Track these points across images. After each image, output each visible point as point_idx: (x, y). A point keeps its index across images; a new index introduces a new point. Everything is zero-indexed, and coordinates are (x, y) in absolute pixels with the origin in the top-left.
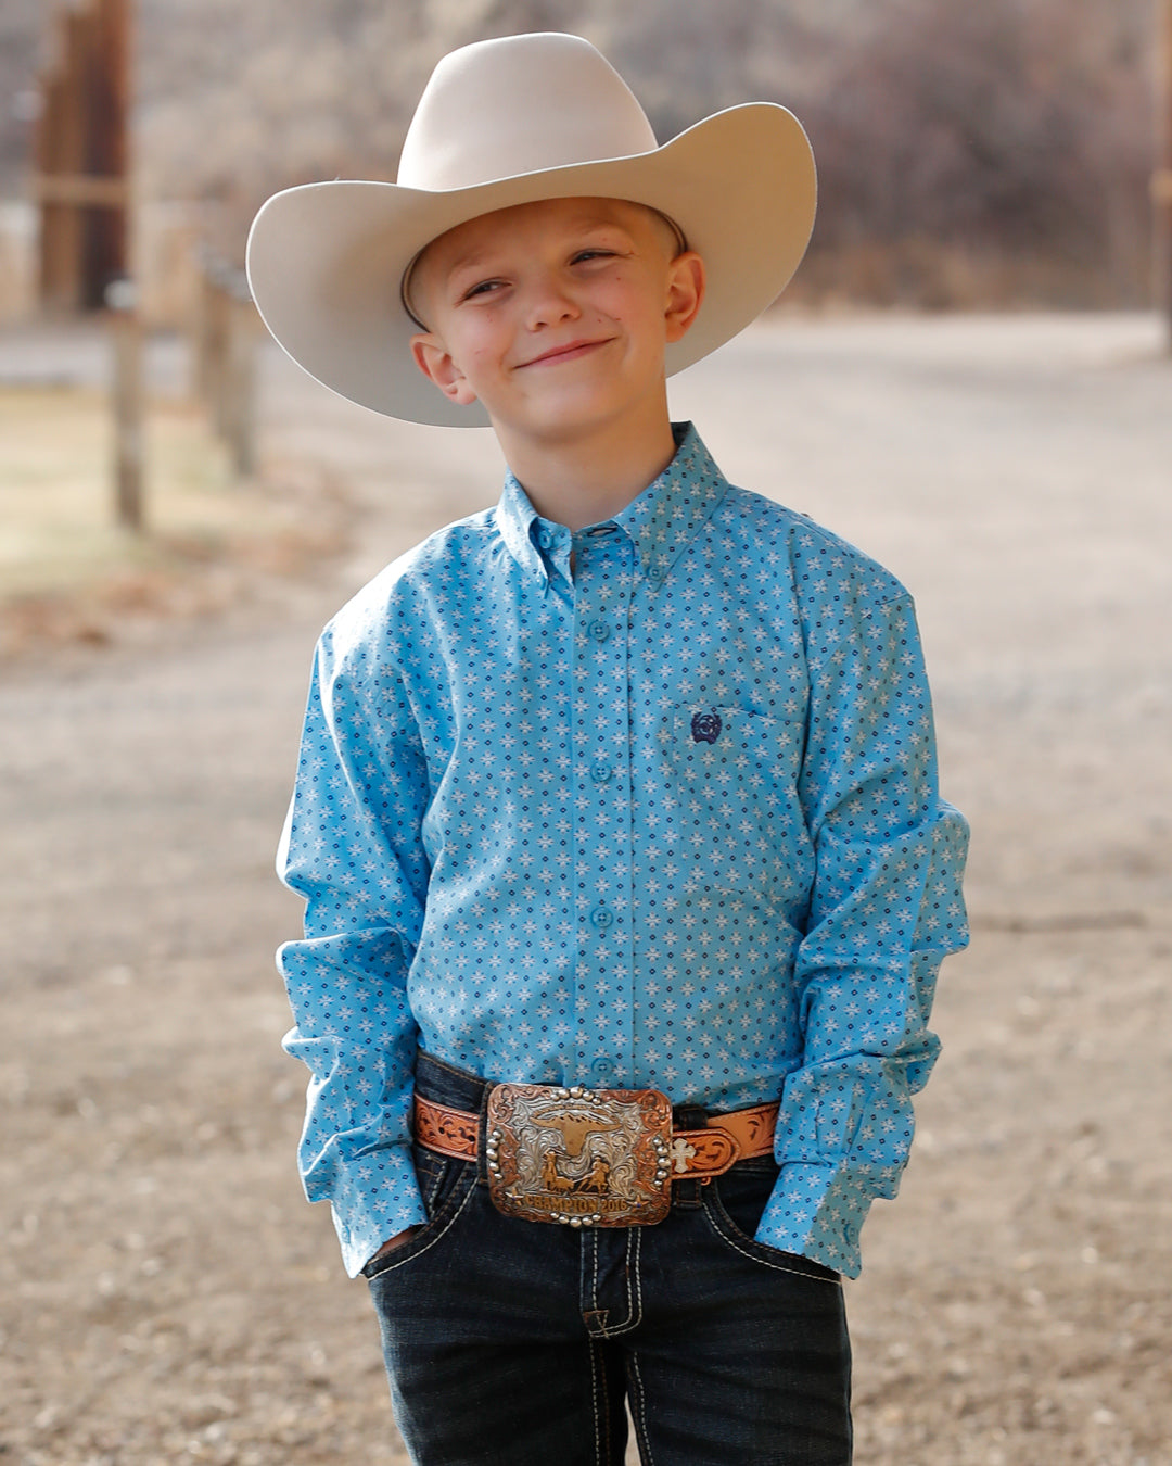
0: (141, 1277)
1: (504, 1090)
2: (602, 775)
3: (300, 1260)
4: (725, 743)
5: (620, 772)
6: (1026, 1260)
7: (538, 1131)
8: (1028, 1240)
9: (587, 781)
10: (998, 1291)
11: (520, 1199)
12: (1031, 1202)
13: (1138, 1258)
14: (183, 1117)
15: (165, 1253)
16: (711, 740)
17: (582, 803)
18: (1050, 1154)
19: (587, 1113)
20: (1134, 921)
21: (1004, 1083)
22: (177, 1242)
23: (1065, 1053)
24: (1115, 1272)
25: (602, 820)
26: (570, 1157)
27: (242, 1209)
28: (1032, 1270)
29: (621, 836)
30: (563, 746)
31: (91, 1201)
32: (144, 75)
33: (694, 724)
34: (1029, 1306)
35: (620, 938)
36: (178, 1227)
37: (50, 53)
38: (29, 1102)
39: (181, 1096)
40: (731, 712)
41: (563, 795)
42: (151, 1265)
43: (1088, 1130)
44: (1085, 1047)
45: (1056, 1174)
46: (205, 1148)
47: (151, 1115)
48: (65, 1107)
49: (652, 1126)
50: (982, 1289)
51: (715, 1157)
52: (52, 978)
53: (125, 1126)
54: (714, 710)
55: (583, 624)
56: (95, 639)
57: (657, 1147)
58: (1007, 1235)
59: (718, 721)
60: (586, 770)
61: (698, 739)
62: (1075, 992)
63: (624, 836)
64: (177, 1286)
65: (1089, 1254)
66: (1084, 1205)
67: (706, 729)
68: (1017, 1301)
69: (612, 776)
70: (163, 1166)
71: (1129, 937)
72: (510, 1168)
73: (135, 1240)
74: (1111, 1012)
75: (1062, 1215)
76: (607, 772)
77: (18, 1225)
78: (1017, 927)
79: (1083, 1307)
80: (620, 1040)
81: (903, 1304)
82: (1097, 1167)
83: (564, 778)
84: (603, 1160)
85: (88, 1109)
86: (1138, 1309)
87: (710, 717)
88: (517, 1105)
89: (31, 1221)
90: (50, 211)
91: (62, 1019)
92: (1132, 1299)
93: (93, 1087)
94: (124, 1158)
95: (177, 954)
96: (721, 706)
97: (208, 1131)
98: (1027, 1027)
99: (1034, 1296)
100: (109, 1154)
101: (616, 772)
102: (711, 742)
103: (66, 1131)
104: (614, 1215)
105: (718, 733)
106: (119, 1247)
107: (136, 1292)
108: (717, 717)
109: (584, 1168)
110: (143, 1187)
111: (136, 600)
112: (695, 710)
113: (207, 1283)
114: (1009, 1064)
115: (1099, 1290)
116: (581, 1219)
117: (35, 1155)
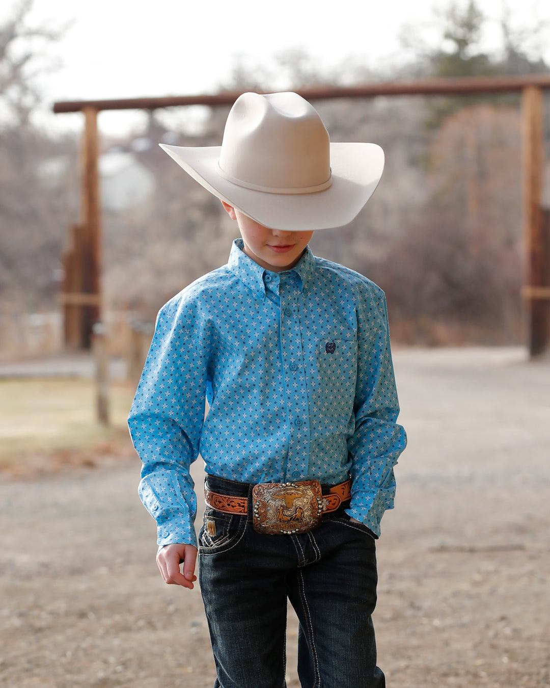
0: (115, 672)
1: (259, 487)
2: (293, 368)
3: (180, 666)
4: (336, 353)
5: (300, 366)
6: (479, 662)
7: (275, 500)
8: (479, 656)
9: (288, 370)
10: (468, 673)
11: (268, 527)
12: (481, 643)
13: (525, 660)
14: (131, 618)
15: (125, 664)
16: (332, 352)
17: (287, 379)
18: (488, 627)
19: (293, 491)
20: (520, 548)
21: (468, 603)
22: (130, 660)
23: (493, 592)
24: (515, 666)
25: (295, 385)
26: (287, 508)
27: (156, 649)
28: (481, 665)
29: (303, 391)
30: (278, 358)
31: (93, 647)
32: (106, 256)
33: (327, 347)
34: (481, 677)
35: (305, 429)
36: (129, 655)
37: (68, 245)
38: (67, 614)
39: (130, 611)
40: (339, 341)
41: (280, 377)
42: (119, 668)
43: (503, 618)
44: (501, 590)
45: (491, 633)
46: (140, 629)
47: (118, 618)
48: (82, 615)
49: (316, 493)
50: (462, 672)
51: (334, 504)
52: (76, 572)
53: (108, 621)
54: (333, 341)
55: (283, 310)
56: (89, 464)
57: (318, 501)
58: (471, 654)
59: (334, 345)
60: (288, 366)
61: (328, 352)
62: (496, 572)
63: (304, 391)
64: (129, 674)
65: (505, 659)
66: (502, 643)
67: (331, 348)
68: (476, 675)
69: (298, 368)
70: (123, 635)
71: (518, 553)
72: (264, 516)
73: (112, 660)
74: (511, 579)
75: (493, 647)
76: (296, 367)
77: (64, 655)
78: (472, 551)
79: (503, 678)
80: (303, 465)
81: (429, 678)
82: (508, 631)
83: (279, 371)
84: (300, 508)
85: (92, 616)
86: (526, 678)
87: (332, 344)
88: (265, 492)
89: (69, 654)
90: (68, 309)
91: (81, 585)
92: (523, 675)
93: (94, 609)
94: (107, 632)
95: (127, 562)
96: (335, 339)
97: (141, 623)
98: (476, 584)
99: (483, 674)
100: (101, 631)
101: (299, 366)
102: (332, 353)
103: (83, 624)
104: (304, 528)
105: (334, 350)
106: (106, 662)
107: (113, 677)
108: (334, 343)
109: (293, 512)
110: (116, 642)
111: (106, 451)
112: (327, 341)
113: (142, 674)
114: (469, 596)
115: (510, 672)
116: (291, 531)
117: (70, 632)
